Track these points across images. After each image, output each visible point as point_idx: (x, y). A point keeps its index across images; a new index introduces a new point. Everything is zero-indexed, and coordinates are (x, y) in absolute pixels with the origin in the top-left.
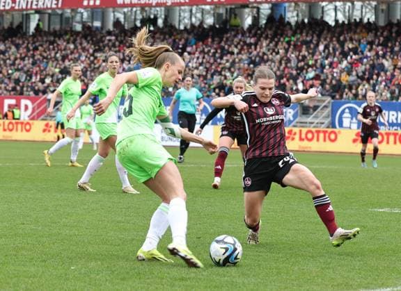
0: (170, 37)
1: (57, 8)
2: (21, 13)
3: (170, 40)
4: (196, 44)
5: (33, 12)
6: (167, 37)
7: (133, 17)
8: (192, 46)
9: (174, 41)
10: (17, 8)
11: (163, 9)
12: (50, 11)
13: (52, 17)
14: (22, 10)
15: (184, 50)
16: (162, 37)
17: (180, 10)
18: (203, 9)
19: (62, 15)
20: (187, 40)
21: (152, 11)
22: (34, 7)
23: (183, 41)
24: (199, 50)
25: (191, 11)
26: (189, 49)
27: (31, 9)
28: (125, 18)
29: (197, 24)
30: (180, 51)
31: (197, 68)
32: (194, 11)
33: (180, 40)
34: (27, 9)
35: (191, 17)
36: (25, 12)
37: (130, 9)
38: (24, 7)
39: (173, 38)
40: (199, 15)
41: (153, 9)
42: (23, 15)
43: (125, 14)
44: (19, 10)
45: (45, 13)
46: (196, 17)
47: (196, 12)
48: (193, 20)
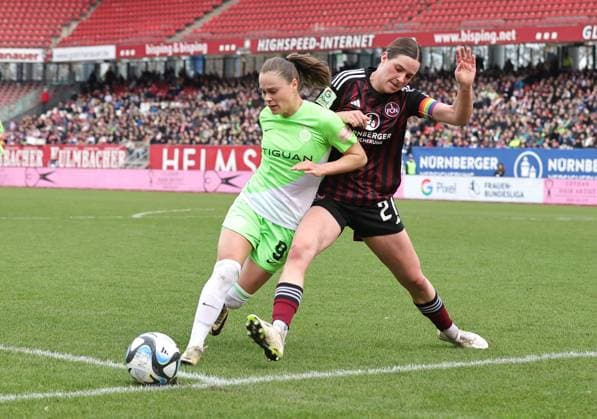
0: (495, 80)
1: (368, 47)
2: (325, 53)
3: (495, 83)
4: (524, 88)
5: (340, 52)
6: (491, 79)
7: (452, 59)
8: (519, 90)
9: (500, 84)
10: (322, 47)
11: (486, 47)
12: (359, 51)
13: (362, 58)
14: (328, 50)
15: (510, 94)
16: (486, 80)
17: (506, 49)
18: (531, 50)
19: (372, 55)
20: (513, 83)
21: (474, 51)
22: (341, 46)
23: (508, 85)
24: (527, 94)
25: (518, 51)
26: (516, 93)
27: (338, 48)
28: (444, 60)
29: (525, 65)
30: (506, 95)
31: (525, 114)
32: (521, 51)
33: (506, 82)
34: (333, 49)
35: (518, 59)
36: (331, 53)
37: (449, 48)
38: (330, 46)
39: (498, 80)
40: (527, 56)
41: (475, 48)
42: (329, 56)
43: (443, 55)
44: (324, 50)
45: (353, 54)
46: (523, 58)
47: (524, 53)
48: (521, 61)
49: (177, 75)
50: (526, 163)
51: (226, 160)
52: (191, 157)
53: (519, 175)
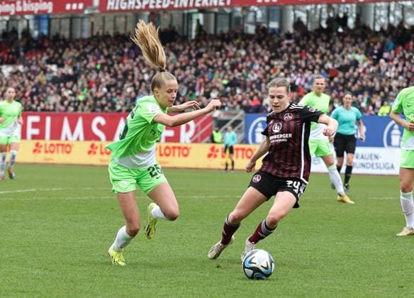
0: (363, 40)
1: (226, 6)
2: (181, 12)
3: (363, 45)
4: (394, 49)
5: (196, 10)
6: (359, 40)
7: (317, 16)
8: (390, 51)
9: (368, 45)
10: (176, 6)
11: (354, 5)
12: (216, 10)
13: (219, 17)
14: (183, 8)
15: (380, 56)
16: (353, 40)
17: (375, 7)
18: (403, 6)
19: (230, 15)
20: (383, 44)
21: (341, 9)
22: (197, 5)
23: (378, 46)
24: (398, 56)
25: (389, 8)
26: (386, 55)
27: (194, 7)
28: (308, 18)
29: (396, 24)
30: (375, 57)
31: (396, 78)
32: (392, 8)
33: (375, 44)
34: (188, 8)
35: (388, 16)
36: (186, 12)
37: (313, 6)
38: (185, 5)
39: (366, 41)
40: (398, 13)
41: (342, 6)
42: (184, 15)
43: (307, 12)
44: (178, 9)
45: (210, 12)
46: (394, 16)
47: (395, 10)
48: (392, 19)
49: (20, 37)
50: (396, 131)
51: (73, 129)
52: (35, 125)
53: (389, 143)
